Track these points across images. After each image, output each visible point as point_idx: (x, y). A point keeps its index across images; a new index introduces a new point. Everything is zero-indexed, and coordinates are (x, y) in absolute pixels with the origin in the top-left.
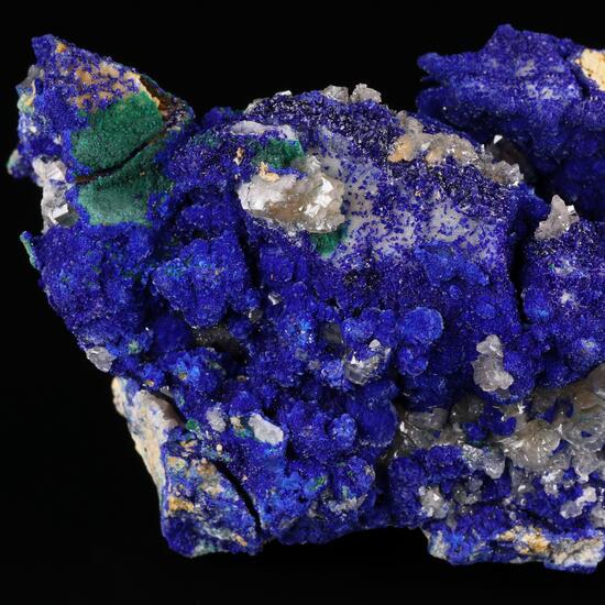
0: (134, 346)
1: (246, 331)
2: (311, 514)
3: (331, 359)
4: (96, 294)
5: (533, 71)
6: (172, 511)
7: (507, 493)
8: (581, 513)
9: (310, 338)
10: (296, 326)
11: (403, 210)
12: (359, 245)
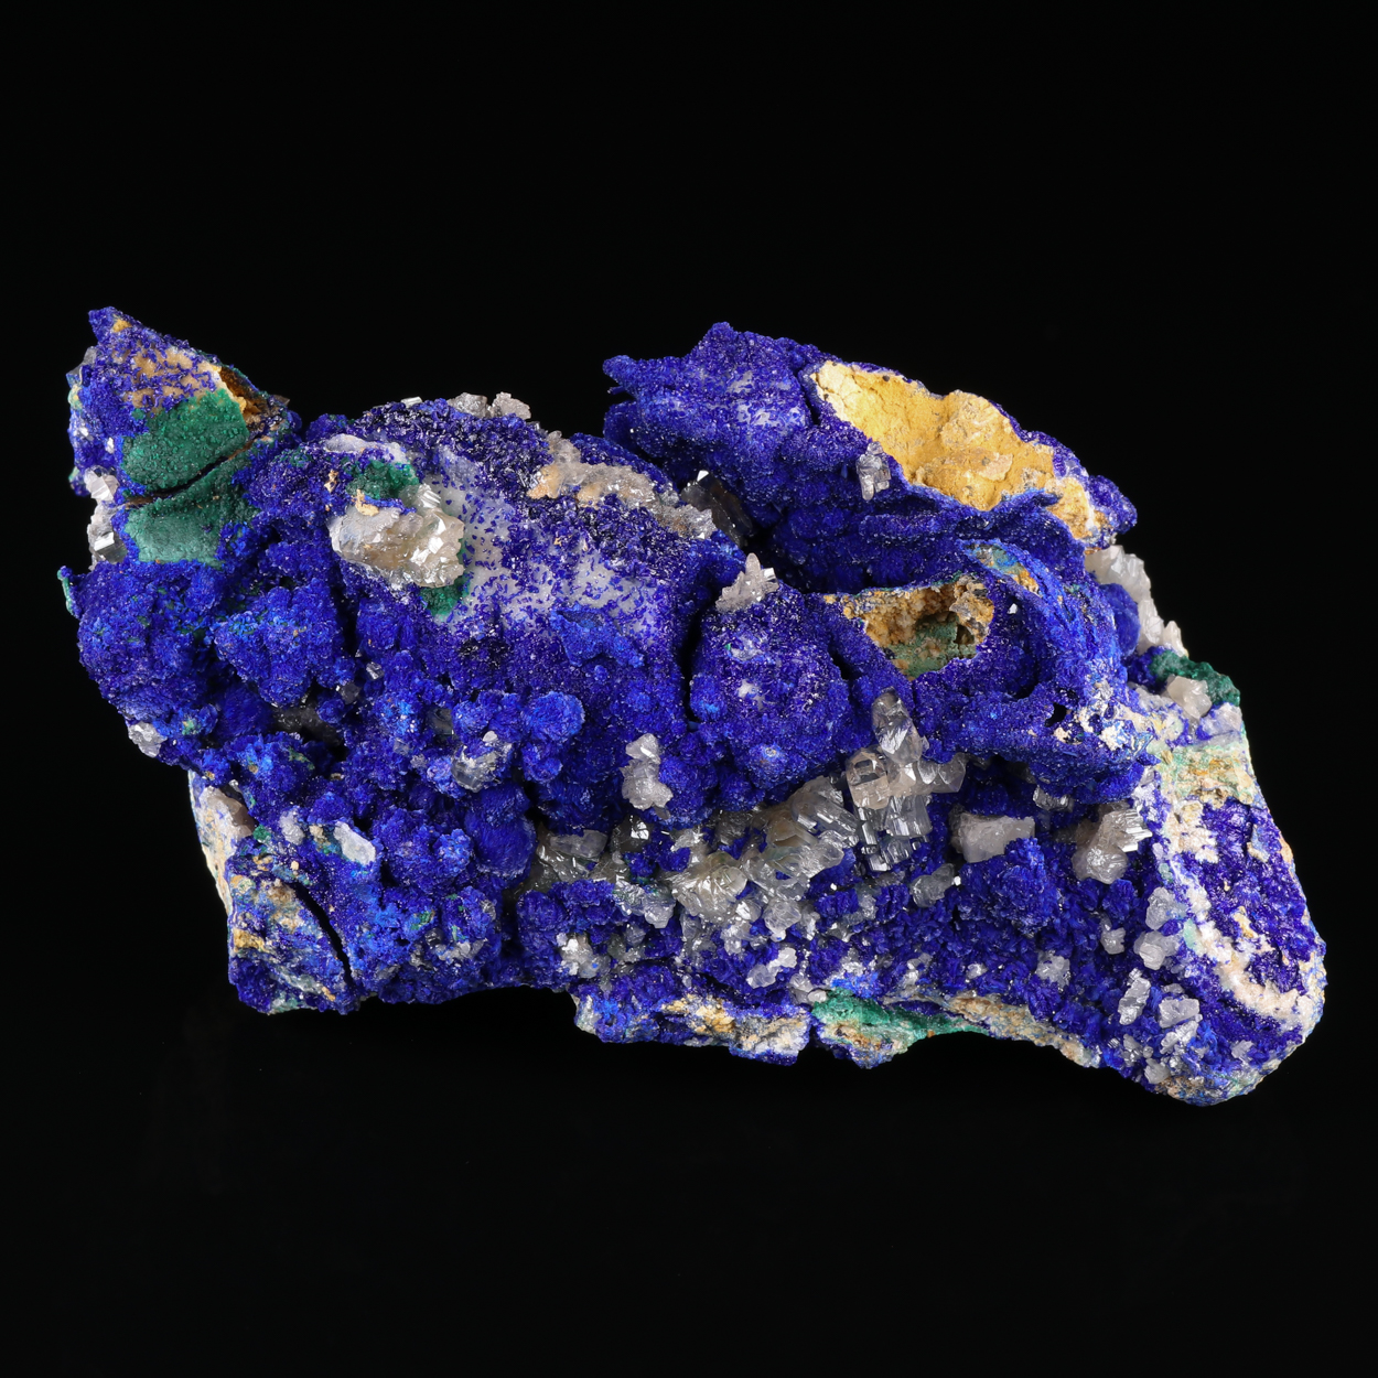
0: (189, 724)
1: (337, 713)
2: (415, 961)
3: (440, 754)
4: (138, 653)
5: (749, 386)
6: (239, 948)
7: (677, 949)
8: (774, 981)
9: (412, 726)
10: (394, 709)
11: (540, 563)
12: (483, 607)
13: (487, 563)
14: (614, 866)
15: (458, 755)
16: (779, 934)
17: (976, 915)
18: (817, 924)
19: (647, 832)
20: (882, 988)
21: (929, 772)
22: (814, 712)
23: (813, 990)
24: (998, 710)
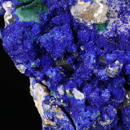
0: (33, 64)
1: (72, 60)
2: (94, 126)
3: (102, 69)
4: (20, 44)
6: (46, 125)
9: (94, 61)
10: (89, 57)
11: (128, 16)
12: (113, 28)
13: (113, 17)
15: (108, 67)
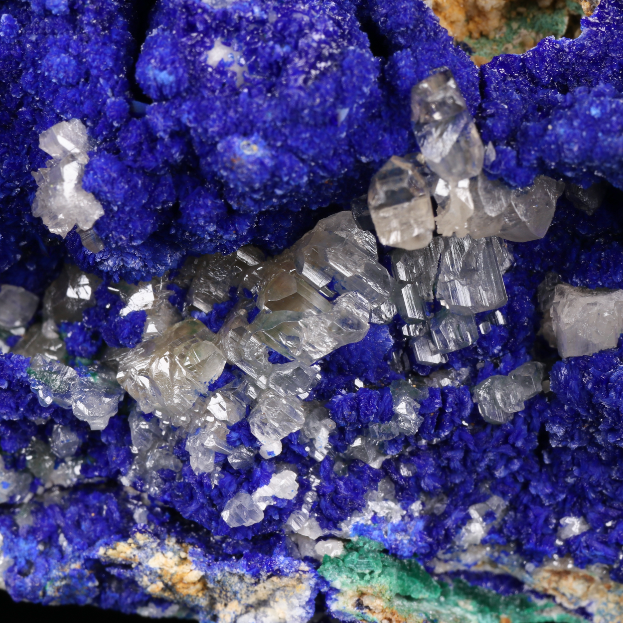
7: (123, 463)
8: (261, 517)
14: (45, 341)
16: (272, 446)
17: (572, 439)
18: (332, 437)
19: (89, 289)
20: (430, 545)
21: (494, 200)
22: (317, 89)
23: (325, 538)
24: (602, 104)
